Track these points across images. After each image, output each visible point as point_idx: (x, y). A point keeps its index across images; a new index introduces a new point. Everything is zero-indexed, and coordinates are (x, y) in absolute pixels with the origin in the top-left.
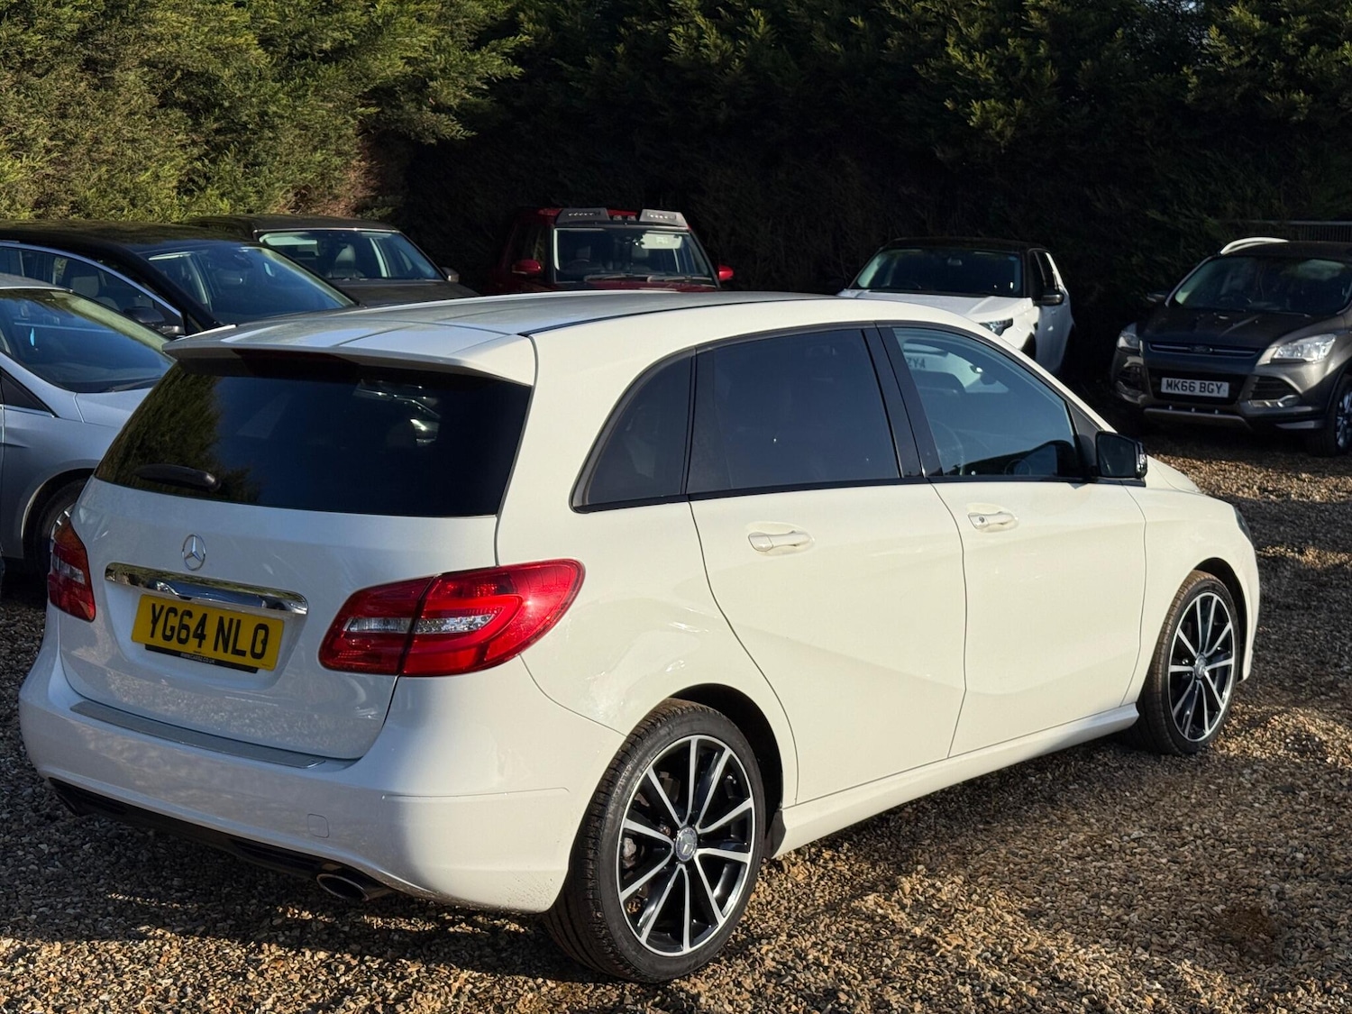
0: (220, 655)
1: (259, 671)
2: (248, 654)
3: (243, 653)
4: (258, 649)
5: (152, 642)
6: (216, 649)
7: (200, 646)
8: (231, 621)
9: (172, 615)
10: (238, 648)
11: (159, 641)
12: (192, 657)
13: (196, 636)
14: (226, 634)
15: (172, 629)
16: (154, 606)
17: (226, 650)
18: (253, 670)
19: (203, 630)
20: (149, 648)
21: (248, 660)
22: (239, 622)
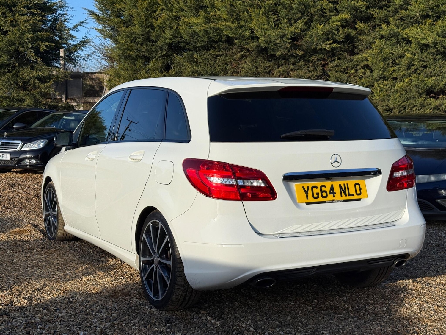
0: (344, 198)
1: (362, 199)
2: (355, 194)
3: (353, 195)
4: (358, 192)
5: (308, 201)
6: (341, 196)
7: (334, 196)
8: (344, 185)
9: (314, 189)
10: (350, 193)
11: (311, 199)
12: (332, 202)
13: (330, 193)
14: (344, 190)
15: (317, 194)
16: (303, 188)
17: (346, 195)
18: (359, 200)
19: (333, 191)
20: (307, 204)
21: (356, 197)
22: (347, 184)
